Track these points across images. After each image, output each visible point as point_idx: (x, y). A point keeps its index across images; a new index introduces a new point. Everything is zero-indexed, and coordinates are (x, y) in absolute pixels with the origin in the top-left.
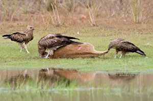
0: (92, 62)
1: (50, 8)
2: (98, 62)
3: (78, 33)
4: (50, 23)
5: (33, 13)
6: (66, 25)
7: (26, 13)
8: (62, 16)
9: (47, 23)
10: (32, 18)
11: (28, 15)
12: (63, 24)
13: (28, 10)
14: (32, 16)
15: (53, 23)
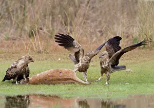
0: (74, 88)
1: (31, 35)
2: (79, 88)
3: (59, 59)
4: (32, 49)
5: (15, 40)
6: (48, 51)
7: (8, 39)
8: (43, 42)
9: (28, 50)
10: (13, 45)
11: (9, 41)
12: (45, 50)
13: (10, 37)
14: (13, 43)
15: (35, 49)
